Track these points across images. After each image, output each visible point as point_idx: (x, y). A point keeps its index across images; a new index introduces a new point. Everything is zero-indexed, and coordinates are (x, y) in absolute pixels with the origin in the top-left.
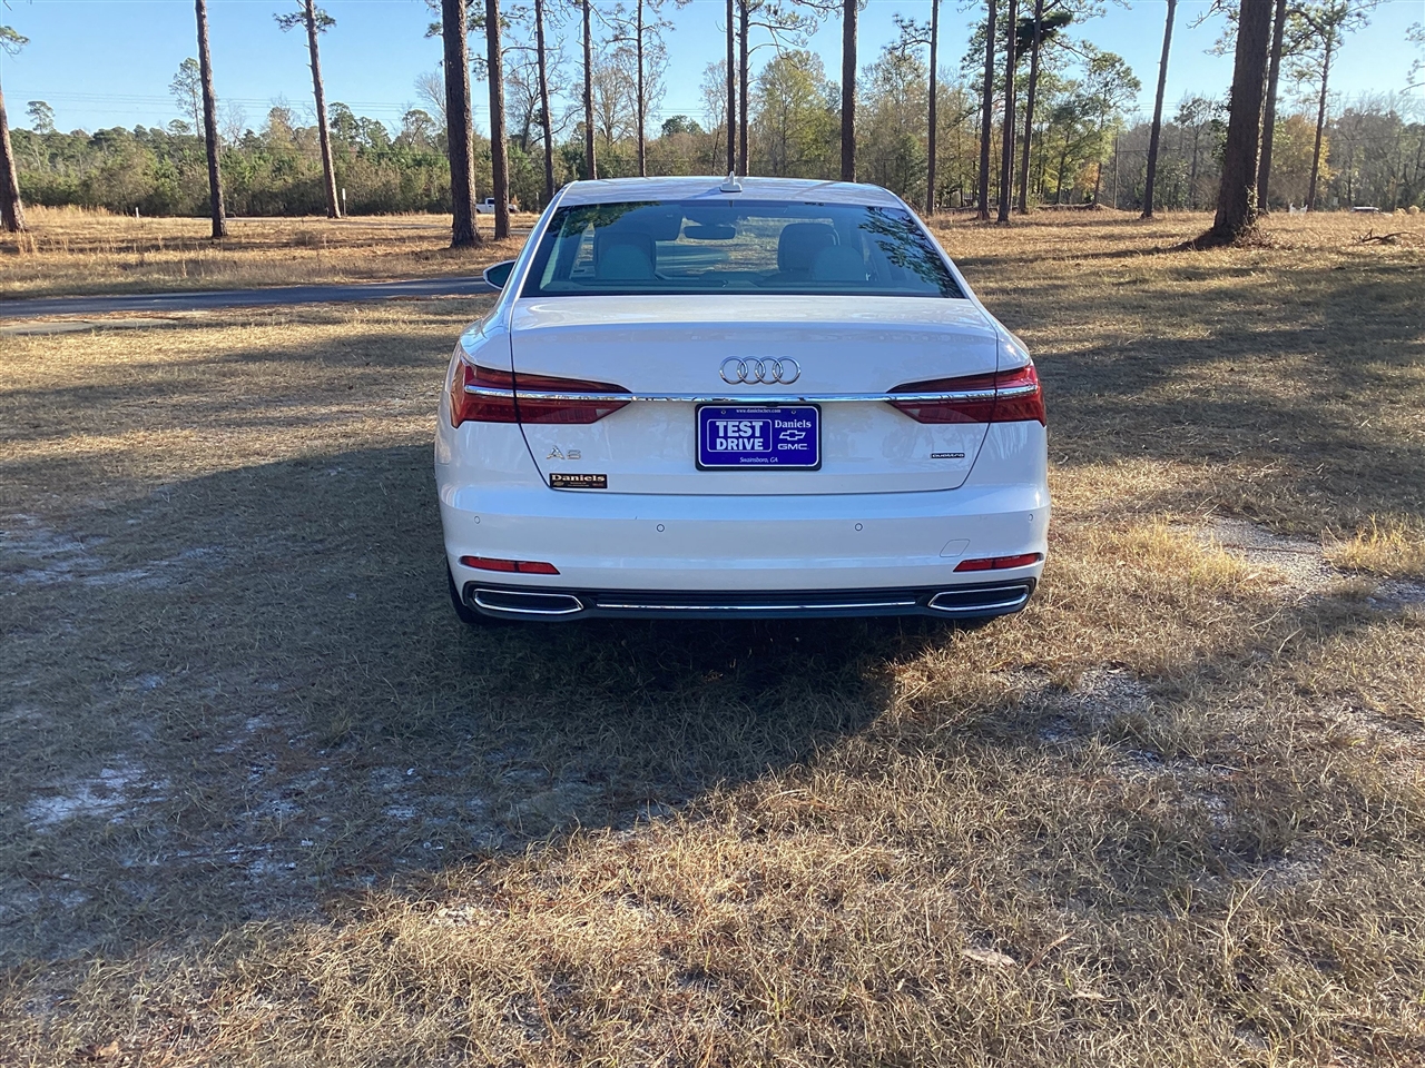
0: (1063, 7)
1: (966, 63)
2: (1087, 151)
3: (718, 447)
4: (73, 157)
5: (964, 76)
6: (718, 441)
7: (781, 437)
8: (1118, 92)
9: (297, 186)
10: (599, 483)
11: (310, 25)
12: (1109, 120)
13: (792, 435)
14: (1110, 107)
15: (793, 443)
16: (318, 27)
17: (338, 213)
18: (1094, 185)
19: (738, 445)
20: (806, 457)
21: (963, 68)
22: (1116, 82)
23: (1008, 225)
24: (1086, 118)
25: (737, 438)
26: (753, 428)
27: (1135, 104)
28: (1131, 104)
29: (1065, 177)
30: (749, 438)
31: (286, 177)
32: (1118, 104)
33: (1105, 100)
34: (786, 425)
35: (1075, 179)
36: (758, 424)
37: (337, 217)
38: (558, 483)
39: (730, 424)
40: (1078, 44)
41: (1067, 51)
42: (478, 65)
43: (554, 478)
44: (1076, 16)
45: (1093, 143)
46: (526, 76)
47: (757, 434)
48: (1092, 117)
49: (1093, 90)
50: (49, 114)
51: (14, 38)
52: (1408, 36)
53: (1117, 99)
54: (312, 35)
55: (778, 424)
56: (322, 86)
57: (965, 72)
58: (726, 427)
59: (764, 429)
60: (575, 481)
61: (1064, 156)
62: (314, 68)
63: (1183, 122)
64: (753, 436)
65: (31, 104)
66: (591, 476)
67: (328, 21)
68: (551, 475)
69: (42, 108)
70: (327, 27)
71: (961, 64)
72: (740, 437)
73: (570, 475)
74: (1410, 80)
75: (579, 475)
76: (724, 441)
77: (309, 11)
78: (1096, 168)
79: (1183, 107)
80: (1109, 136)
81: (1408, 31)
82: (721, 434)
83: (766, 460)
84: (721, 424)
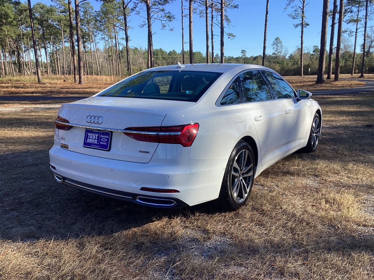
3: (88, 141)
4: (249, 63)
6: (88, 139)
7: (101, 140)
9: (297, 68)
10: (67, 147)
11: (302, 26)
13: (104, 140)
15: (104, 142)
16: (305, 27)
17: (303, 75)
19: (92, 141)
20: (106, 146)
25: (92, 139)
26: (96, 136)
30: (94, 139)
31: (295, 66)
34: (103, 137)
36: (97, 135)
37: (302, 76)
39: (91, 135)
42: (350, 33)
43: (61, 145)
46: (371, 35)
47: (96, 139)
50: (245, 53)
51: (232, 36)
54: (302, 29)
55: (102, 136)
56: (303, 42)
58: (90, 135)
59: (98, 137)
62: (302, 37)
64: (95, 139)
65: (242, 51)
66: (66, 145)
67: (307, 25)
69: (244, 52)
70: (307, 26)
72: (93, 139)
75: (64, 144)
76: (89, 139)
77: (302, 23)
82: (89, 137)
83: (97, 146)
84: (89, 134)
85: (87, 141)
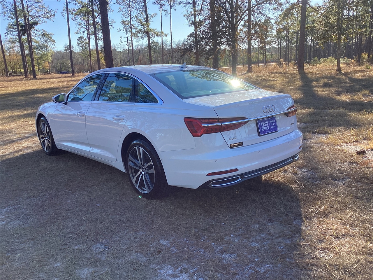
0: (34, 20)
1: (6, 35)
2: (44, 59)
5: (6, 38)
6: (262, 128)
7: (271, 125)
8: (49, 43)
10: (241, 144)
12: (49, 50)
13: (273, 124)
14: (48, 47)
18: (48, 68)
19: (265, 129)
20: (276, 129)
21: (5, 36)
22: (48, 41)
23: (36, 79)
24: (42, 50)
27: (55, 46)
28: (54, 46)
29: (39, 66)
32: (50, 46)
33: (46, 45)
34: (272, 122)
35: (42, 66)
36: (267, 122)
38: (232, 147)
40: (41, 30)
41: (38, 32)
43: (231, 145)
44: (39, 22)
45: (45, 56)
48: (44, 50)
49: (42, 43)
52: (118, 31)
53: (50, 45)
55: (270, 122)
57: (6, 37)
58: (262, 124)
60: (236, 145)
61: (38, 60)
63: (66, 51)
64: (267, 126)
66: (240, 143)
68: (230, 145)
71: (5, 35)
72: (265, 126)
73: (235, 144)
74: (121, 41)
75: (237, 143)
78: (48, 63)
79: (65, 47)
80: (49, 55)
81: (118, 29)
83: (270, 131)
85: (262, 130)
